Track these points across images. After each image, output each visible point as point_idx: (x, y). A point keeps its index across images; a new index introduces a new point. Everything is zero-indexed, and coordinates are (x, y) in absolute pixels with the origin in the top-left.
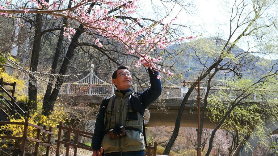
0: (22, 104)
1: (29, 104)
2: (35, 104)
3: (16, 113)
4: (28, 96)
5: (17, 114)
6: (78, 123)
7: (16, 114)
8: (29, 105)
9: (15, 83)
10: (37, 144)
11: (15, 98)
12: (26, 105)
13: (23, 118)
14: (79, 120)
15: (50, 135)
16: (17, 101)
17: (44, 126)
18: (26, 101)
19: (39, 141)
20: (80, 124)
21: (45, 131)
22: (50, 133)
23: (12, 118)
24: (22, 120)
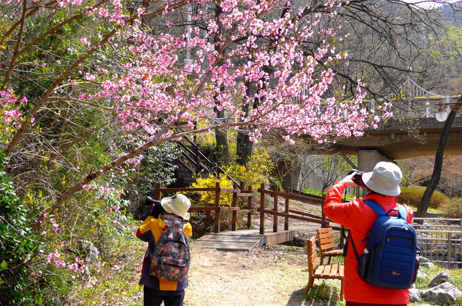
0: (208, 151)
1: (217, 149)
2: (226, 149)
3: (203, 168)
4: (215, 142)
5: (205, 170)
6: (289, 166)
7: (203, 170)
8: (218, 151)
10: (234, 213)
11: (198, 145)
12: (213, 151)
13: (212, 176)
14: (290, 162)
15: (250, 198)
16: (201, 148)
17: (242, 183)
18: (214, 145)
19: (237, 208)
20: (292, 167)
21: (243, 194)
22: (249, 195)
23: (199, 177)
24: (211, 180)
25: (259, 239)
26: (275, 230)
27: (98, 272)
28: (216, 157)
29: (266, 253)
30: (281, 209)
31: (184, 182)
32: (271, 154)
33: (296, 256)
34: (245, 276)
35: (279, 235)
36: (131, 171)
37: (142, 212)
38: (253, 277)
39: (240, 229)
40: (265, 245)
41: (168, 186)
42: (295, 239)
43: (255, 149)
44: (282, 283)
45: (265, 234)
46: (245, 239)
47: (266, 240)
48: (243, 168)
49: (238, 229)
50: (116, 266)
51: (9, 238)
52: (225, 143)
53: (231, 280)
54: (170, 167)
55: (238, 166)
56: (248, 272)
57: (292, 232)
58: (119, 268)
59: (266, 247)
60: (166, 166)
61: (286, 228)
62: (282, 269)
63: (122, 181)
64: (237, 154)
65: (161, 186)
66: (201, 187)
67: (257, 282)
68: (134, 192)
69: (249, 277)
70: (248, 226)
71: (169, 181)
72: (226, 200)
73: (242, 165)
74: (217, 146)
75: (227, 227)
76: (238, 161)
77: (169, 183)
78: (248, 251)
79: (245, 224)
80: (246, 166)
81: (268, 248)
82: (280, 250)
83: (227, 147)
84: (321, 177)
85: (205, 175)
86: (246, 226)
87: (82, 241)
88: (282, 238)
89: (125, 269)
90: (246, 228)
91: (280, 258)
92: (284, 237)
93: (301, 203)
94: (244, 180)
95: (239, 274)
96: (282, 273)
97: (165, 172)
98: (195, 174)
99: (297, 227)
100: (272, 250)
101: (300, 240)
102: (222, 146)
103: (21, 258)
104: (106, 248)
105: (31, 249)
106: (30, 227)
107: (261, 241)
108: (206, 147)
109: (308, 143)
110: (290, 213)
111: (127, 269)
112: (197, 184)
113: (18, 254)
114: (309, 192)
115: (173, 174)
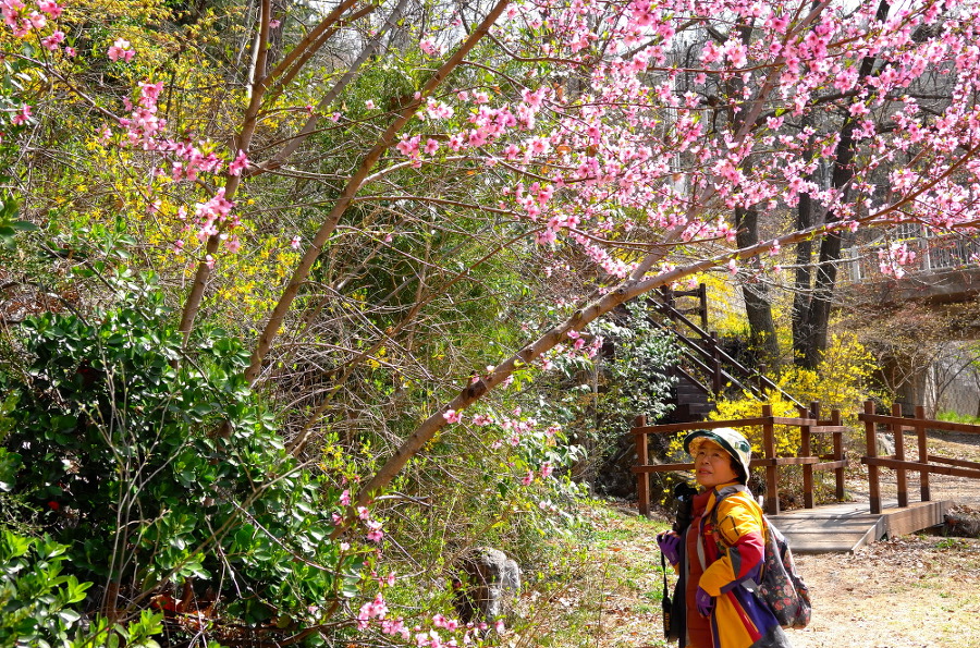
0: (734, 346)
1: (754, 340)
2: (772, 340)
3: (729, 380)
4: (748, 325)
5: (733, 383)
6: (907, 367)
7: (729, 384)
8: (755, 344)
9: (703, 286)
10: (808, 469)
11: (712, 333)
12: (746, 345)
13: (750, 395)
14: (909, 358)
15: (837, 436)
16: (720, 342)
17: (815, 407)
18: (745, 332)
19: (811, 459)
20: (914, 368)
21: (823, 429)
22: (836, 429)
23: (722, 399)
24: (750, 403)
25: (872, 524)
26: (903, 502)
27: (522, 616)
28: (751, 358)
29: (894, 556)
30: (911, 455)
31: (692, 413)
32: (866, 343)
33: (964, 559)
34: (860, 615)
35: (913, 512)
36: (579, 391)
37: (610, 479)
38: (880, 617)
39: (822, 504)
40: (885, 536)
41: (659, 421)
42: (948, 520)
43: (834, 336)
44: (955, 630)
45: (884, 512)
46: (839, 525)
47: (888, 525)
48: (812, 376)
49: (817, 504)
50: (562, 600)
51: (262, 563)
52: (768, 327)
53: (827, 624)
54: (662, 380)
55: (801, 372)
56: (863, 604)
57: (940, 504)
58: (567, 604)
59: (890, 542)
60: (653, 379)
61: (925, 496)
62: (943, 592)
63: (563, 413)
64: (796, 348)
65: (644, 421)
66: (730, 419)
67: (892, 628)
68: (590, 436)
69: (870, 617)
70: (839, 495)
71: (660, 409)
72: (786, 442)
73: (809, 369)
74: (753, 336)
75: (792, 500)
76: (798, 362)
77: (661, 415)
78: (852, 552)
79: (831, 493)
80: (817, 371)
81: (894, 544)
82: (922, 548)
83: (774, 335)
84: (970, 388)
85: (735, 393)
86: (833, 497)
87: (480, 549)
88: (922, 519)
89: (582, 606)
90: (834, 502)
91: (928, 566)
92: (926, 516)
93: (939, 441)
94: (816, 399)
95: (845, 610)
96: (948, 604)
97: (650, 393)
98: (713, 394)
99: (944, 494)
100: (904, 548)
101: (960, 523)
102: (763, 334)
103: (294, 617)
104: (538, 561)
105: (320, 591)
106: (326, 529)
107: (877, 528)
108: (729, 338)
109: (945, 315)
110: (931, 463)
111: (586, 606)
112: (719, 414)
113: (286, 606)
114: (949, 419)
115: (668, 395)
